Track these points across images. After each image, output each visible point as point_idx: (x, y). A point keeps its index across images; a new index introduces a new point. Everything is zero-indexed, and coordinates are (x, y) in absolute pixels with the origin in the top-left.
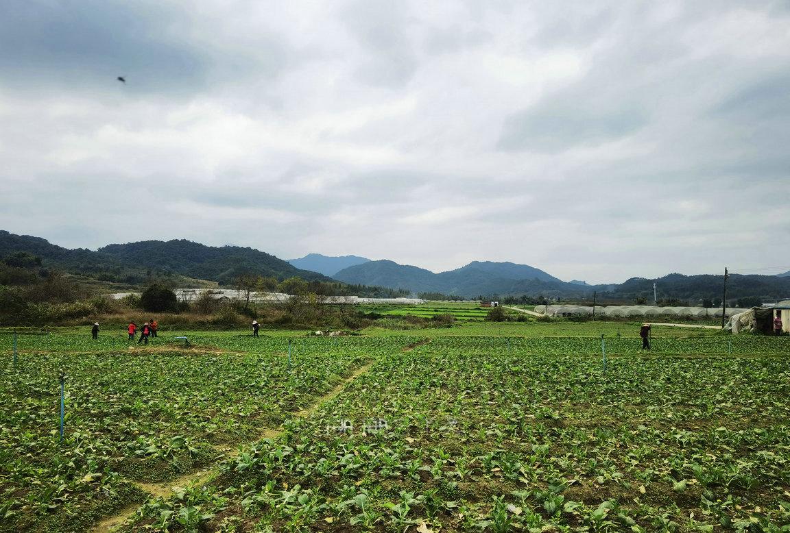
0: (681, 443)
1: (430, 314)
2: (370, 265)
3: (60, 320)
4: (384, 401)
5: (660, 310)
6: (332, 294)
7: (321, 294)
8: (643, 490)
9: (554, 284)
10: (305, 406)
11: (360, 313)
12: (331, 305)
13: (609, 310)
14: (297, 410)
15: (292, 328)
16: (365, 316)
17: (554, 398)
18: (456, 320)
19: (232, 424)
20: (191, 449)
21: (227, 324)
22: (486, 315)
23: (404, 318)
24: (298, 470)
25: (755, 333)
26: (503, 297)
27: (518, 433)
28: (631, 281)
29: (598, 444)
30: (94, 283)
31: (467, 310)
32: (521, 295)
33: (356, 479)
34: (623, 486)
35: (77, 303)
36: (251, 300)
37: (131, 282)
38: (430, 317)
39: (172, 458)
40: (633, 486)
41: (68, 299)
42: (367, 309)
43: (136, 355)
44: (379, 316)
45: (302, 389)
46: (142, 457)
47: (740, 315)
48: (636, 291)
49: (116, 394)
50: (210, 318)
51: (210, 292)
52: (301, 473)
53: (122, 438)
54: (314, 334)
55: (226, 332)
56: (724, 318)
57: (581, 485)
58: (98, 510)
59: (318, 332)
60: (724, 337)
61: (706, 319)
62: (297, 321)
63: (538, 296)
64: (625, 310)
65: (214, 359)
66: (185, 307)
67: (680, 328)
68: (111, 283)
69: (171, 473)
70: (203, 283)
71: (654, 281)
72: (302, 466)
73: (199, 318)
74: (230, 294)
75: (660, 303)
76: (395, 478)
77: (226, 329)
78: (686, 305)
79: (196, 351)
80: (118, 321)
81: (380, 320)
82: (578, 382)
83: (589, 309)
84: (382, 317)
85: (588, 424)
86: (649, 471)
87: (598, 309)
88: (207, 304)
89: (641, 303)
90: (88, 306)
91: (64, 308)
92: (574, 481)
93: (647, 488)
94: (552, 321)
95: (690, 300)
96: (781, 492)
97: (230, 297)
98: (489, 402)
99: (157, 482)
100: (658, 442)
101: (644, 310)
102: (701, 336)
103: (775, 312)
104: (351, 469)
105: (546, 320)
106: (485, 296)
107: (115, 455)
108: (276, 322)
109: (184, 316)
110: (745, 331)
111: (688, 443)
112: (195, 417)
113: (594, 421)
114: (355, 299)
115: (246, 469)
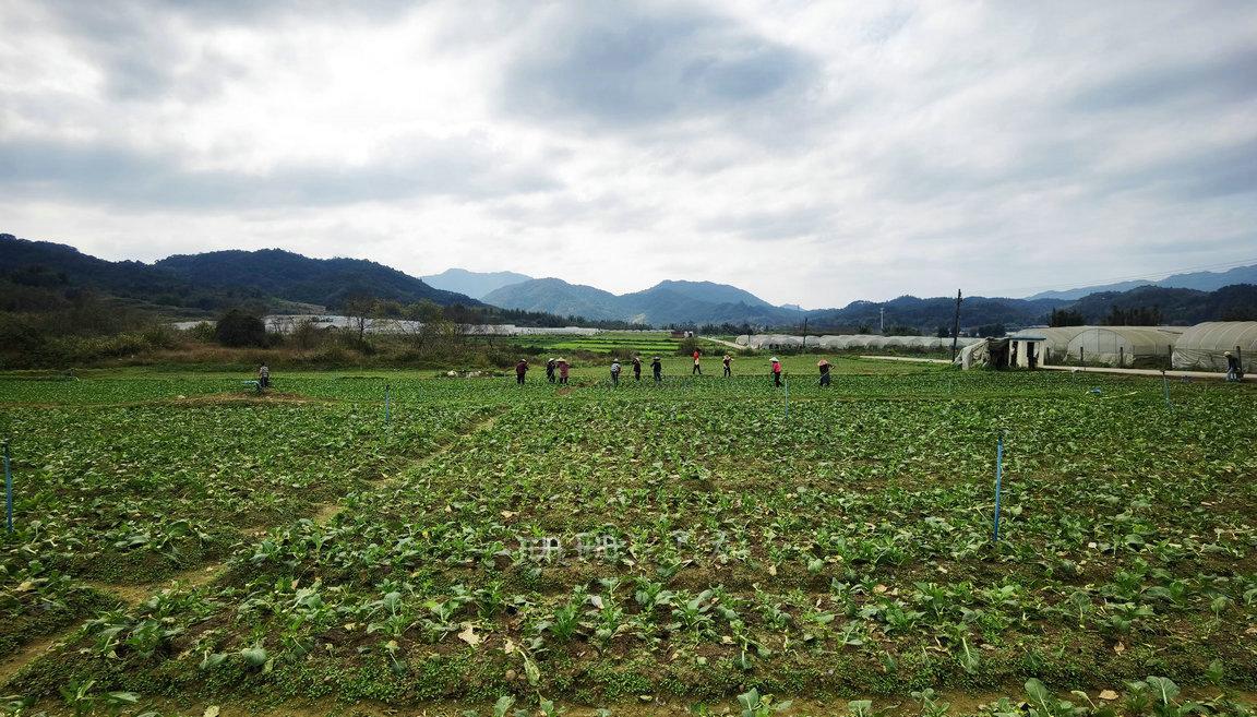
0: (843, 508)
1: (606, 348)
2: (531, 284)
3: (92, 360)
4: (497, 464)
5: (884, 340)
6: (479, 321)
7: (463, 322)
8: (773, 571)
9: (762, 309)
10: (392, 472)
11: (516, 346)
12: (476, 337)
13: (825, 341)
14: (380, 477)
15: (420, 368)
16: (523, 351)
17: (712, 452)
18: (639, 354)
19: (275, 500)
20: (202, 535)
21: (332, 362)
22: (677, 348)
23: (574, 353)
24: (337, 559)
25: (987, 369)
26: (700, 326)
27: (650, 499)
28: (854, 305)
29: (742, 511)
30: (151, 308)
31: (654, 342)
32: (722, 323)
33: (412, 569)
34: (749, 567)
35: (122, 335)
36: (366, 330)
37: (204, 307)
38: (607, 351)
39: (170, 551)
40: (761, 566)
41: (109, 331)
42: (526, 341)
43: (187, 407)
44: (541, 351)
45: (393, 451)
46: (124, 550)
47: (972, 346)
48: (861, 317)
49: (133, 461)
50: (308, 354)
51: (315, 320)
52: (340, 564)
53: (115, 524)
54: (445, 375)
55: (330, 374)
56: (955, 350)
57: (698, 567)
58: (28, 631)
59: (451, 373)
60: (950, 374)
61: (939, 351)
62: (426, 359)
63: (742, 323)
64: (843, 341)
65: (292, 410)
66: (277, 340)
67: (904, 363)
68: (177, 308)
69: (166, 570)
70: (305, 308)
71: (880, 305)
72: (343, 554)
73: (294, 355)
74: (340, 321)
75: (887, 333)
76: (464, 566)
77: (331, 369)
78: (919, 334)
79: (271, 400)
80: (180, 360)
81: (543, 356)
82: (751, 431)
83: (799, 340)
84: (546, 352)
85: (742, 485)
86: (787, 546)
87: (810, 339)
88: (307, 336)
89: (864, 331)
90: (138, 339)
91: (102, 343)
92: (690, 561)
93: (778, 569)
94: (756, 355)
95: (924, 328)
96: (935, 568)
97: (339, 326)
98: (632, 460)
99: (141, 584)
100: (817, 508)
101: (865, 340)
102: (926, 372)
103: (1011, 343)
104: (407, 557)
105: (748, 353)
106: (678, 323)
107: (87, 550)
108: (397, 359)
109: (275, 352)
110: (977, 366)
111: (852, 509)
112: (232, 491)
113: (751, 480)
114: (511, 329)
115: (267, 561)
